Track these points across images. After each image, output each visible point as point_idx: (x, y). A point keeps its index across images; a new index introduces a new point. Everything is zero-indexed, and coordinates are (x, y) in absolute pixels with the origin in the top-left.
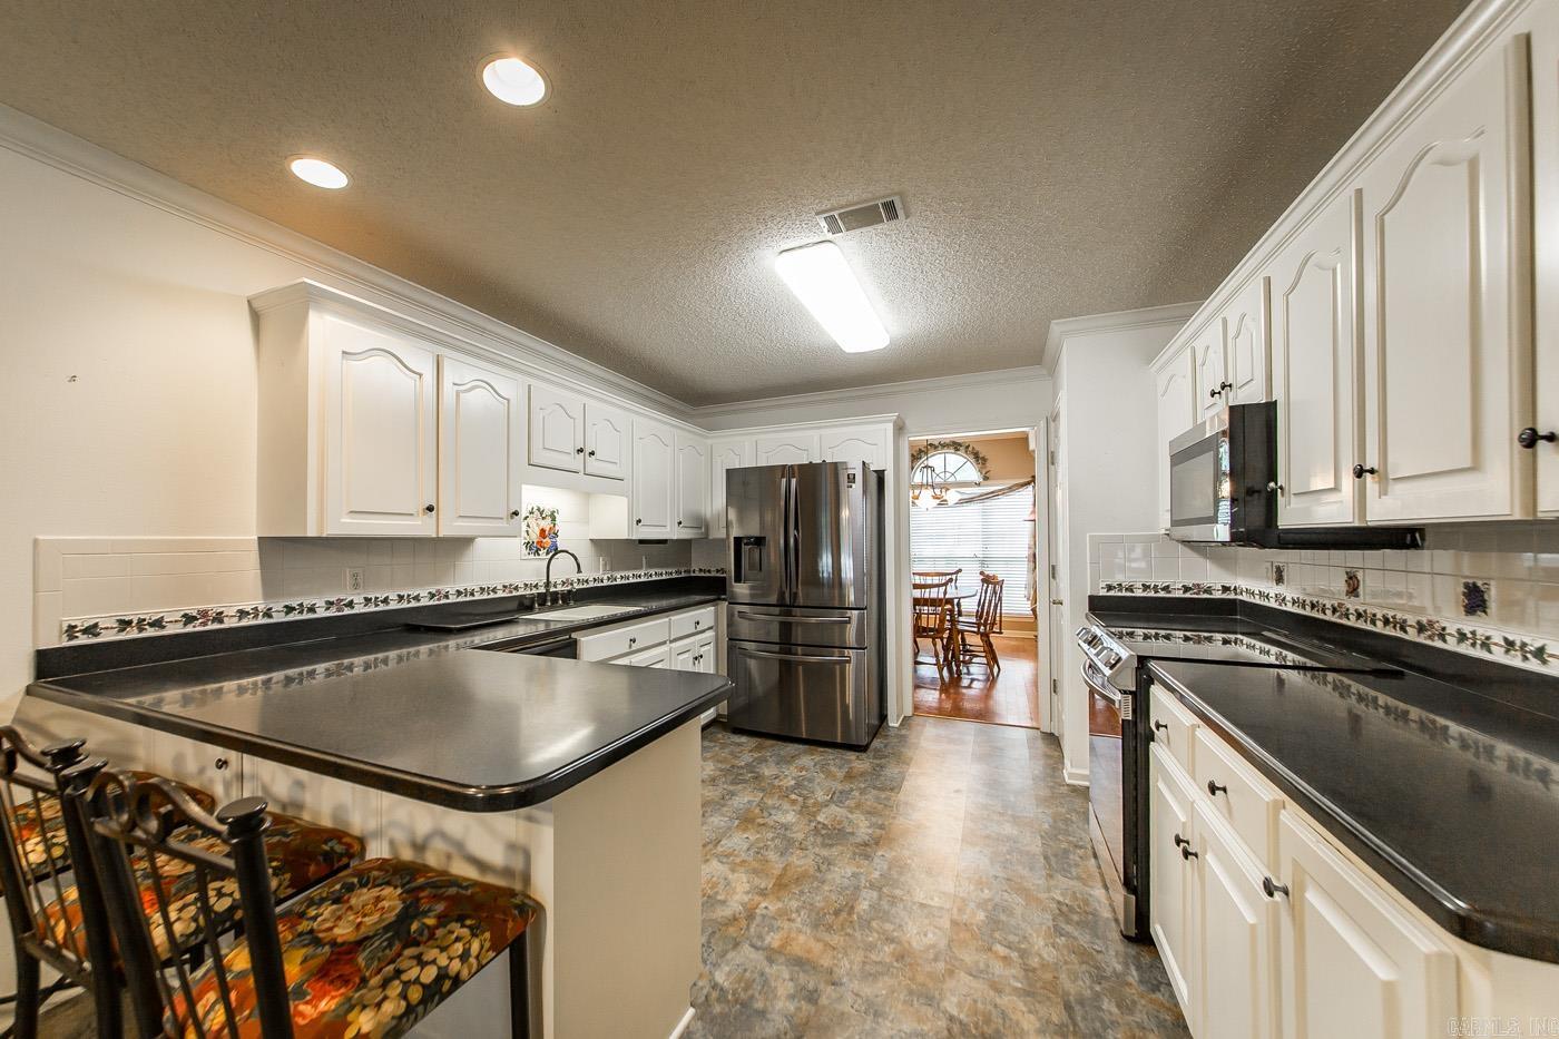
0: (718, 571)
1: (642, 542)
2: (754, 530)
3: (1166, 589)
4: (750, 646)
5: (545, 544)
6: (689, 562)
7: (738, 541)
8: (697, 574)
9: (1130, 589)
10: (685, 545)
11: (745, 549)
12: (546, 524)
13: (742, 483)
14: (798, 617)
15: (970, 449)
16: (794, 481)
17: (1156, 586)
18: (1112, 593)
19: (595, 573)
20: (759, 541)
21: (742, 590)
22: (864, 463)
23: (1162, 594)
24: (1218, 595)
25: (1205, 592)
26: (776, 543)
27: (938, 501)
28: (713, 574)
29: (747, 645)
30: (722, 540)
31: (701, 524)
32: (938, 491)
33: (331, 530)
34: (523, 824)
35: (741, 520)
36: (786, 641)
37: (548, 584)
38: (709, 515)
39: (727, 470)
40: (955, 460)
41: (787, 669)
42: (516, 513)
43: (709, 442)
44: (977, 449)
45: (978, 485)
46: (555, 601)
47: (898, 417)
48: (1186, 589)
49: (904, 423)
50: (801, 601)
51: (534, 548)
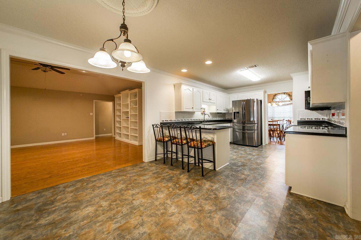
0: (231, 118)
1: (218, 113)
2: (237, 111)
3: (312, 119)
4: (237, 130)
5: (204, 113)
6: (225, 117)
7: (234, 113)
8: (227, 119)
9: (305, 119)
10: (225, 114)
11: (236, 114)
12: (204, 110)
13: (235, 103)
14: (246, 125)
15: (288, 93)
16: (244, 102)
17: (310, 119)
18: (301, 120)
19: (211, 118)
20: (238, 113)
21: (235, 121)
22: (257, 99)
23: (311, 120)
24: (321, 120)
25: (319, 119)
26: (241, 113)
27: (277, 105)
28: (230, 119)
29: (236, 130)
30: (232, 113)
31: (228, 110)
32: (277, 103)
33: (184, 111)
34: (213, 136)
35: (235, 109)
36: (244, 128)
37: (204, 119)
38: (229, 109)
39: (232, 101)
40: (284, 96)
41: (244, 134)
42: (202, 108)
43: (229, 96)
44: (289, 93)
45: (290, 101)
46: (205, 122)
47: (265, 90)
48: (315, 119)
49: (266, 91)
50: (246, 122)
51: (202, 114)
